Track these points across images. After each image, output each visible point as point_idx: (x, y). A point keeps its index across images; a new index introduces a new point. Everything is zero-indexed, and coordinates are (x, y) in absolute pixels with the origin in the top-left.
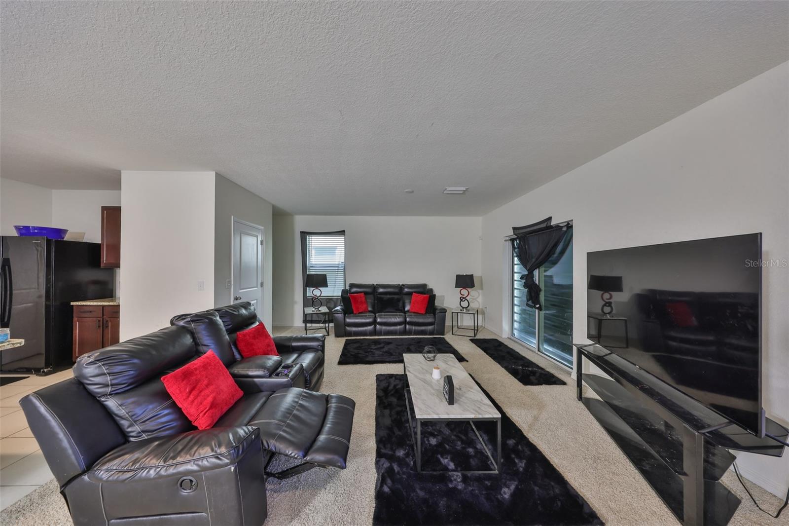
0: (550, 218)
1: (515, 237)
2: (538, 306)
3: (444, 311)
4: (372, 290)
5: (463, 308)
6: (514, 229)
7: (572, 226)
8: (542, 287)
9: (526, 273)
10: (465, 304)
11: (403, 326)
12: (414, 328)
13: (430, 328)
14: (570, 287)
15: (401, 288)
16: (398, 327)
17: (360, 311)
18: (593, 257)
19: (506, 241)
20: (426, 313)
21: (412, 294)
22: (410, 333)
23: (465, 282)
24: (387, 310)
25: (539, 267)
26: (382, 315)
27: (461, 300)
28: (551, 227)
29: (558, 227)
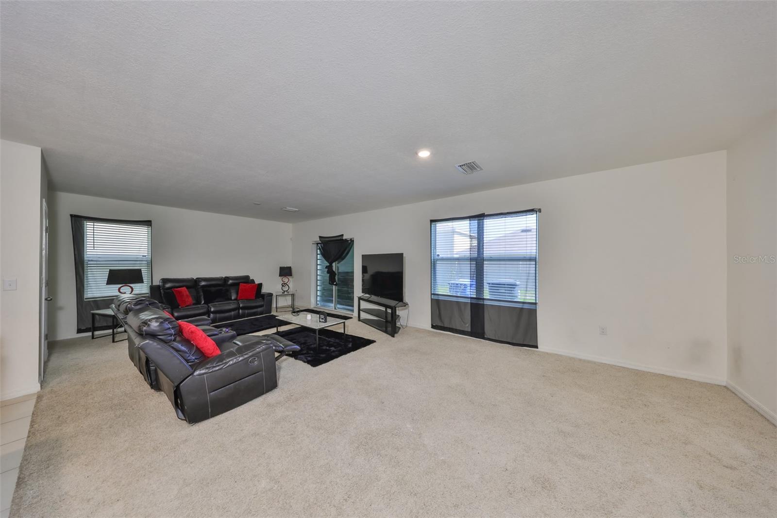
0: (343, 235)
1: (321, 242)
2: (335, 283)
3: (271, 295)
4: (193, 284)
5: (285, 291)
6: (320, 237)
7: (353, 241)
8: (336, 273)
9: (328, 264)
10: (286, 289)
11: (237, 311)
12: (246, 311)
13: (259, 310)
14: (353, 272)
15: (226, 279)
16: (233, 313)
17: (187, 305)
18: (365, 257)
19: (313, 244)
20: (256, 299)
21: (239, 285)
22: (243, 316)
23: (286, 272)
24: (216, 300)
25: (335, 261)
26: (216, 304)
27: (283, 286)
28: (343, 240)
29: (346, 240)
